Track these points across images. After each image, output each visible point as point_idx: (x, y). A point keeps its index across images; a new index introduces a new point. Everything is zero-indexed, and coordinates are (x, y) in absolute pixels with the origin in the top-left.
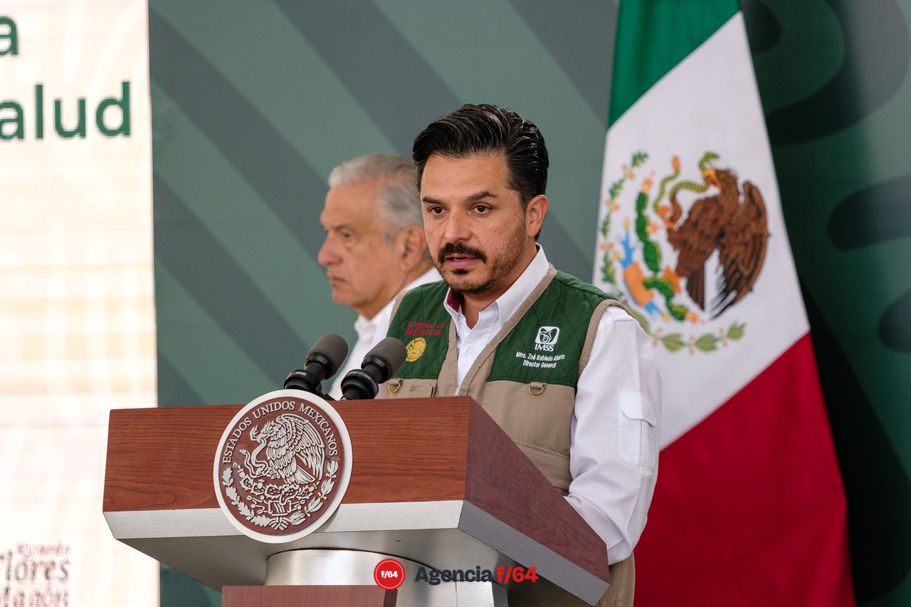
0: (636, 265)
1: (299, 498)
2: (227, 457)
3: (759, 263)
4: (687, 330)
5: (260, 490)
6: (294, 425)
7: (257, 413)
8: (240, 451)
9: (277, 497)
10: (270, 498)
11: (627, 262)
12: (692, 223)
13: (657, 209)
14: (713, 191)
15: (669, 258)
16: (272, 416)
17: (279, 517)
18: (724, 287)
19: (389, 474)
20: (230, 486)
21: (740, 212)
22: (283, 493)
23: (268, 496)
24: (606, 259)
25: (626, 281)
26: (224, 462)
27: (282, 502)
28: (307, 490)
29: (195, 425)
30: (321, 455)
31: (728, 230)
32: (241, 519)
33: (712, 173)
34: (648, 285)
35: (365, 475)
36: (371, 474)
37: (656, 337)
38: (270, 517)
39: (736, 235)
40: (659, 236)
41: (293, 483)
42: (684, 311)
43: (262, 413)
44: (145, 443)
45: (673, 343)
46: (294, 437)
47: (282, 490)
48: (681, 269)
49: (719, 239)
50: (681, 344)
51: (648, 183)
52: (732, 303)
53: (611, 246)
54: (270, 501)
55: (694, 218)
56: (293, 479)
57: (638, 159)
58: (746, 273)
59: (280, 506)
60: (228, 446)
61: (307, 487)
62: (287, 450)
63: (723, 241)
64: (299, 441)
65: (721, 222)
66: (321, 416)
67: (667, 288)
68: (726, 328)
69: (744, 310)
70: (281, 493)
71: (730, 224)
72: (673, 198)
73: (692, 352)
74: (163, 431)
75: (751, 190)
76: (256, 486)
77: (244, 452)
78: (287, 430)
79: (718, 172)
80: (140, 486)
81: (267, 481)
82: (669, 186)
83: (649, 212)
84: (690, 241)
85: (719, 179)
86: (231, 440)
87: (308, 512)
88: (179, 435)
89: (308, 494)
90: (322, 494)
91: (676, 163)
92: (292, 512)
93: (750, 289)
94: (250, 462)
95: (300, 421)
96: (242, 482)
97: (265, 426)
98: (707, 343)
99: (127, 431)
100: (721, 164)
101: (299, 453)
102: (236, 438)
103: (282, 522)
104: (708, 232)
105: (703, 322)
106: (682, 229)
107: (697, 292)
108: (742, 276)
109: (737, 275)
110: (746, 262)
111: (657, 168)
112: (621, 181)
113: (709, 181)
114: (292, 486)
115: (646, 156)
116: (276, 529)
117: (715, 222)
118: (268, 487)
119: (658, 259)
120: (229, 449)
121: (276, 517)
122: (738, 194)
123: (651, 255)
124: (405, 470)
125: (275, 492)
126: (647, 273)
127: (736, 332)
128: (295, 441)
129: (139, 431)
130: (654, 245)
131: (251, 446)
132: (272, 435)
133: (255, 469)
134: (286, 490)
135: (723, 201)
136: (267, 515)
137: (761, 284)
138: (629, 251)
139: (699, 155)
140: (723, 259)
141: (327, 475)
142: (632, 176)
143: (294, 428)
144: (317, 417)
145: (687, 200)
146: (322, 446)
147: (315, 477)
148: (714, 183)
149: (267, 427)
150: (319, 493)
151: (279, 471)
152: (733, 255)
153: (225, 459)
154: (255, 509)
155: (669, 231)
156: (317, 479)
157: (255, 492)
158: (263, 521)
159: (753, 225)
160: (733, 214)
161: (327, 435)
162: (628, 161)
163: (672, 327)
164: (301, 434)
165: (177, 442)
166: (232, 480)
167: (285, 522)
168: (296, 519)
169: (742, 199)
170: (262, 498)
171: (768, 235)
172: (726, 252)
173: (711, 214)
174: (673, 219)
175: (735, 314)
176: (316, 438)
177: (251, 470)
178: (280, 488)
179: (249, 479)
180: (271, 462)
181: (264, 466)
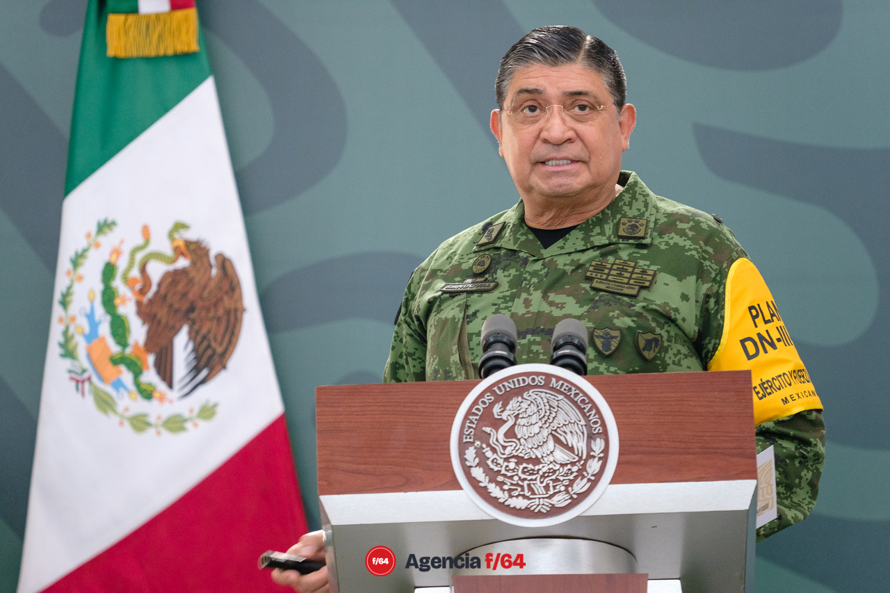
0: (103, 340)
1: (561, 478)
2: (469, 435)
3: (234, 340)
4: (154, 410)
5: (513, 470)
6: (545, 401)
7: (499, 388)
8: (484, 429)
9: (534, 477)
10: (525, 479)
11: (92, 336)
12: (161, 297)
13: (126, 279)
14: (183, 263)
15: (138, 332)
16: (519, 392)
17: (539, 498)
18: (194, 364)
19: (664, 453)
20: (476, 466)
21: (212, 285)
22: (541, 473)
23: (523, 476)
24: (65, 333)
25: (89, 356)
26: (465, 440)
27: (542, 483)
28: (570, 470)
29: (421, 403)
30: (583, 433)
31: (199, 304)
32: (493, 502)
33: (181, 244)
34: (116, 361)
35: (635, 453)
36: (642, 453)
37: (122, 416)
38: (528, 498)
39: (208, 310)
40: (128, 309)
41: (551, 462)
42: (151, 389)
43: (505, 389)
44: (362, 422)
45: (140, 423)
46: (547, 414)
47: (539, 470)
48: (150, 345)
49: (188, 314)
50: (148, 424)
51: (117, 252)
52: (203, 382)
53: (73, 319)
54: (526, 483)
55: (163, 291)
56: (551, 459)
57: (104, 227)
58: (220, 350)
59: (539, 487)
60: (468, 424)
61: (569, 467)
62: (541, 427)
63: (193, 316)
64: (554, 418)
65: (191, 296)
66: (577, 391)
67: (136, 365)
68: (197, 409)
69: (216, 389)
70: (538, 473)
71: (201, 297)
72: (143, 270)
73: (159, 433)
74: (384, 409)
75: (225, 264)
76: (507, 466)
77: (488, 430)
78: (538, 406)
79: (188, 243)
80: (362, 467)
81: (520, 460)
82: (139, 256)
83: (118, 283)
84: (159, 316)
85: (188, 250)
86: (471, 417)
87: (574, 493)
88: (404, 413)
89: (572, 473)
90: (588, 474)
91: (146, 232)
92: (555, 494)
93: (224, 367)
94: (497, 440)
95: (553, 397)
96: (489, 462)
97: (511, 402)
98: (175, 424)
99: (340, 409)
100: (191, 235)
101: (555, 431)
102: (477, 415)
103: (543, 504)
104: (176, 306)
105: (171, 402)
106: (151, 301)
107: (165, 370)
108: (214, 352)
109: (209, 352)
110: (219, 338)
111: (126, 237)
112: (85, 251)
113: (178, 252)
114: (551, 466)
115: (114, 223)
116: (536, 511)
117: (184, 295)
118: (521, 467)
119: (127, 333)
120: (470, 427)
121: (535, 498)
122: (211, 266)
123: (119, 329)
124: (684, 448)
125: (532, 473)
126: (115, 349)
127: (208, 412)
128: (549, 419)
129: (354, 409)
130: (123, 318)
131: (498, 423)
132: (520, 412)
133: (504, 448)
134: (545, 470)
135: (192, 274)
136: (524, 497)
137: (234, 361)
138: (94, 325)
139: (169, 225)
140: (193, 336)
141: (592, 453)
142: (98, 245)
143: (547, 404)
144: (573, 392)
145: (157, 271)
146: (583, 422)
147: (578, 455)
148: (183, 254)
149: (513, 404)
150: (585, 473)
151: (533, 450)
152: (204, 331)
153: (466, 438)
154: (510, 490)
155: (139, 304)
156: (581, 458)
157: (506, 473)
158: (520, 503)
159: (226, 299)
160: (205, 287)
161: (588, 411)
162: (94, 229)
163: (138, 406)
164: (555, 410)
165: (402, 420)
166: (477, 460)
167: (547, 504)
168: (560, 500)
169: (214, 272)
170: (516, 478)
171: (244, 310)
172: (196, 327)
173: (180, 287)
174: (142, 292)
175: (206, 393)
176: (574, 414)
177: (499, 449)
178: (537, 468)
179: (498, 458)
180: (522, 440)
181: (514, 445)
